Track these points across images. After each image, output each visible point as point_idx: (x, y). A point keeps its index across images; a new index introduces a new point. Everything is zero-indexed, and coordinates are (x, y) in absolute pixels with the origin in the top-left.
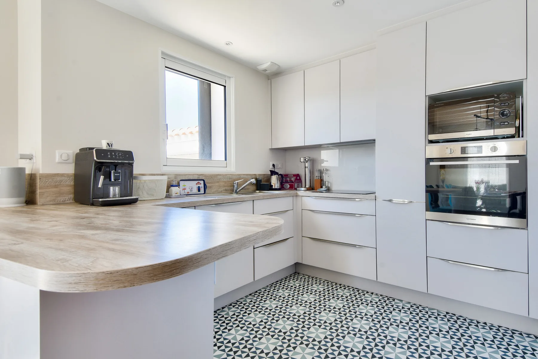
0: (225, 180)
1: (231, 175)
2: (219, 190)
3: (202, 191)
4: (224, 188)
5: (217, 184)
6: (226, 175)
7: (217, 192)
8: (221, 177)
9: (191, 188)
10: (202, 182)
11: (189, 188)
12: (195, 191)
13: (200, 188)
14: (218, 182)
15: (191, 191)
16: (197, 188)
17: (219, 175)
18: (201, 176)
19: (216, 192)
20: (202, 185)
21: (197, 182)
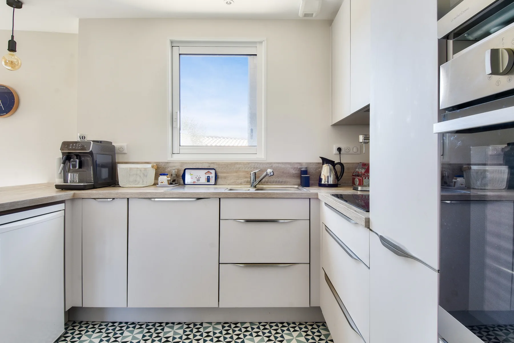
0: (246, 170)
1: (256, 164)
2: (238, 181)
3: (212, 182)
4: (245, 179)
5: (235, 174)
6: (249, 163)
7: (235, 184)
8: (240, 166)
9: (199, 178)
10: (213, 172)
11: (196, 178)
12: (203, 180)
13: (210, 178)
14: (236, 172)
15: (198, 180)
16: (207, 178)
17: (237, 163)
18: (213, 164)
19: (233, 184)
20: (212, 176)
21: (206, 171)
